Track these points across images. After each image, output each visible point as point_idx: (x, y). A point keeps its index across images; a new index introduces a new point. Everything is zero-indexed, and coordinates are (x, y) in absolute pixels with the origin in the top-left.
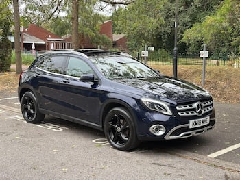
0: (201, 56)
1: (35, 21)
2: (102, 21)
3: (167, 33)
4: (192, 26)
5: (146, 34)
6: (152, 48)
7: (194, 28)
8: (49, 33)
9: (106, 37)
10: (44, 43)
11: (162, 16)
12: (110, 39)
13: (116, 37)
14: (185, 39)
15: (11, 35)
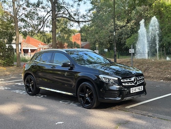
0: (130, 52)
10: (37, 49)
13: (83, 44)
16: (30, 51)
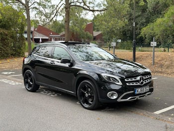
0: (151, 45)
1: (41, 23)
2: (86, 23)
3: (130, 30)
4: (147, 25)
5: (116, 31)
6: (120, 41)
7: (148, 26)
8: (51, 31)
9: (89, 33)
10: (48, 38)
11: (126, 18)
12: (92, 35)
13: (96, 34)
14: (142, 34)
15: (26, 33)
16: (41, 41)
